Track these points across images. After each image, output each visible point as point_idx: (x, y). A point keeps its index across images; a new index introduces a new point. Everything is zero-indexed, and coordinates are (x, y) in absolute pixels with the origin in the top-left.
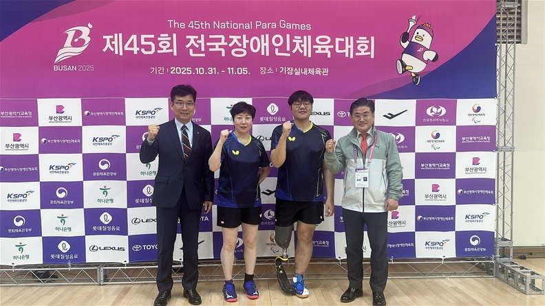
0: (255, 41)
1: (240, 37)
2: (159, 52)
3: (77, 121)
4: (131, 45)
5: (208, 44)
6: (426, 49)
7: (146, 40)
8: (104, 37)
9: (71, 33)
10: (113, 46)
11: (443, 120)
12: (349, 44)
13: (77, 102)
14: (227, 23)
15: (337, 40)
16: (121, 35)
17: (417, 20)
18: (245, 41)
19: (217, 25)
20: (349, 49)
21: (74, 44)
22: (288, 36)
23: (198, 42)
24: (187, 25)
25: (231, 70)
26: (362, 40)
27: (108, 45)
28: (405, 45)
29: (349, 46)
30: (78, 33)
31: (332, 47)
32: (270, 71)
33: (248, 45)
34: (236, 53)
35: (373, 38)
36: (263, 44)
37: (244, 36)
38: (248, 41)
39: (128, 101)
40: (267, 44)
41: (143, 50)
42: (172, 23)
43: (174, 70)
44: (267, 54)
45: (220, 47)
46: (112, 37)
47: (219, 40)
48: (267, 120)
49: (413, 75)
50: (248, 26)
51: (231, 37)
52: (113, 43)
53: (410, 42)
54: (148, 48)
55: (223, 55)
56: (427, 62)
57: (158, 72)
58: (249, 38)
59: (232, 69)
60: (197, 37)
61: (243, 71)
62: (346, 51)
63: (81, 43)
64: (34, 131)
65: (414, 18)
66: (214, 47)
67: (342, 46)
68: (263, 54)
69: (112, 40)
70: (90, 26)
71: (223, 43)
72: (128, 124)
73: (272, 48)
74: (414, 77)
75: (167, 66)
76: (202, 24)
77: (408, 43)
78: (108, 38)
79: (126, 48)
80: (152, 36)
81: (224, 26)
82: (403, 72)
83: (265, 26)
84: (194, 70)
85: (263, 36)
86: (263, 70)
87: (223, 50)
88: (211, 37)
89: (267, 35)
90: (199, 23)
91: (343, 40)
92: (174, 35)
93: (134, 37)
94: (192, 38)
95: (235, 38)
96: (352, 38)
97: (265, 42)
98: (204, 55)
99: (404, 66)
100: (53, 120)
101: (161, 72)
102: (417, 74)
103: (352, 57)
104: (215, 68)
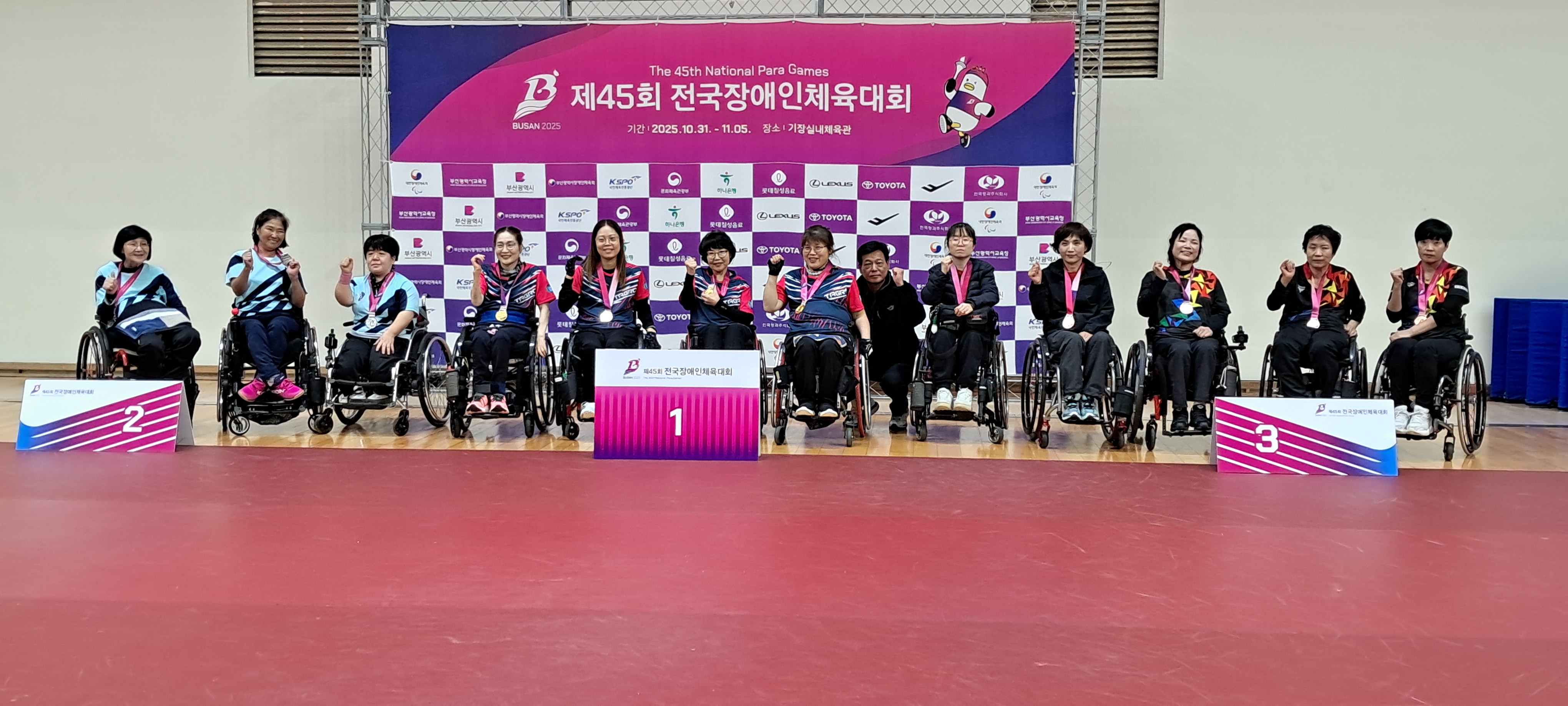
0: (757, 91)
1: (738, 86)
2: (639, 105)
3: (539, 192)
4: (605, 98)
5: (699, 95)
6: (979, 101)
7: (624, 91)
8: (573, 88)
9: (533, 82)
10: (583, 98)
11: (1001, 194)
12: (878, 94)
13: (541, 167)
14: (723, 69)
15: (863, 89)
16: (593, 85)
17: (967, 63)
18: (745, 91)
19: (710, 71)
20: (878, 101)
21: (537, 97)
22: (799, 84)
23: (687, 92)
24: (673, 73)
25: (727, 129)
26: (895, 90)
27: (578, 98)
28: (951, 95)
29: (878, 97)
30: (542, 83)
31: (855, 98)
32: (776, 129)
33: (748, 95)
34: (734, 106)
35: (908, 87)
36: (768, 95)
37: (744, 85)
38: (748, 91)
39: (601, 167)
40: (773, 95)
41: (619, 104)
42: (655, 69)
43: (657, 128)
44: (773, 108)
45: (714, 98)
46: (582, 87)
47: (712, 90)
48: (772, 192)
49: (961, 135)
50: (748, 72)
51: (727, 86)
52: (583, 95)
53: (958, 92)
54: (625, 101)
55: (717, 108)
56: (980, 118)
57: (637, 131)
58: (749, 87)
59: (728, 126)
60: (685, 87)
61: (743, 129)
62: (873, 103)
63: (544, 95)
64: (491, 202)
65: (963, 59)
66: (705, 98)
67: (869, 96)
68: (767, 107)
69: (582, 91)
70: (556, 73)
71: (717, 93)
72: (601, 195)
73: (779, 100)
74: (962, 137)
75: (648, 123)
76: (691, 70)
77: (954, 93)
78: (577, 88)
79: (600, 101)
80: (631, 86)
81: (718, 72)
82: (948, 131)
83: (770, 72)
84: (680, 128)
85: (767, 85)
86: (767, 128)
87: (717, 103)
88: (702, 86)
89: (773, 84)
90: (688, 69)
91: (869, 89)
92: (658, 85)
93: (608, 88)
94: (679, 88)
95: (732, 88)
96: (881, 87)
97: (770, 92)
98: (693, 109)
99: (949, 123)
100: (511, 190)
101: (641, 130)
102: (966, 134)
103: (881, 110)
104: (706, 126)
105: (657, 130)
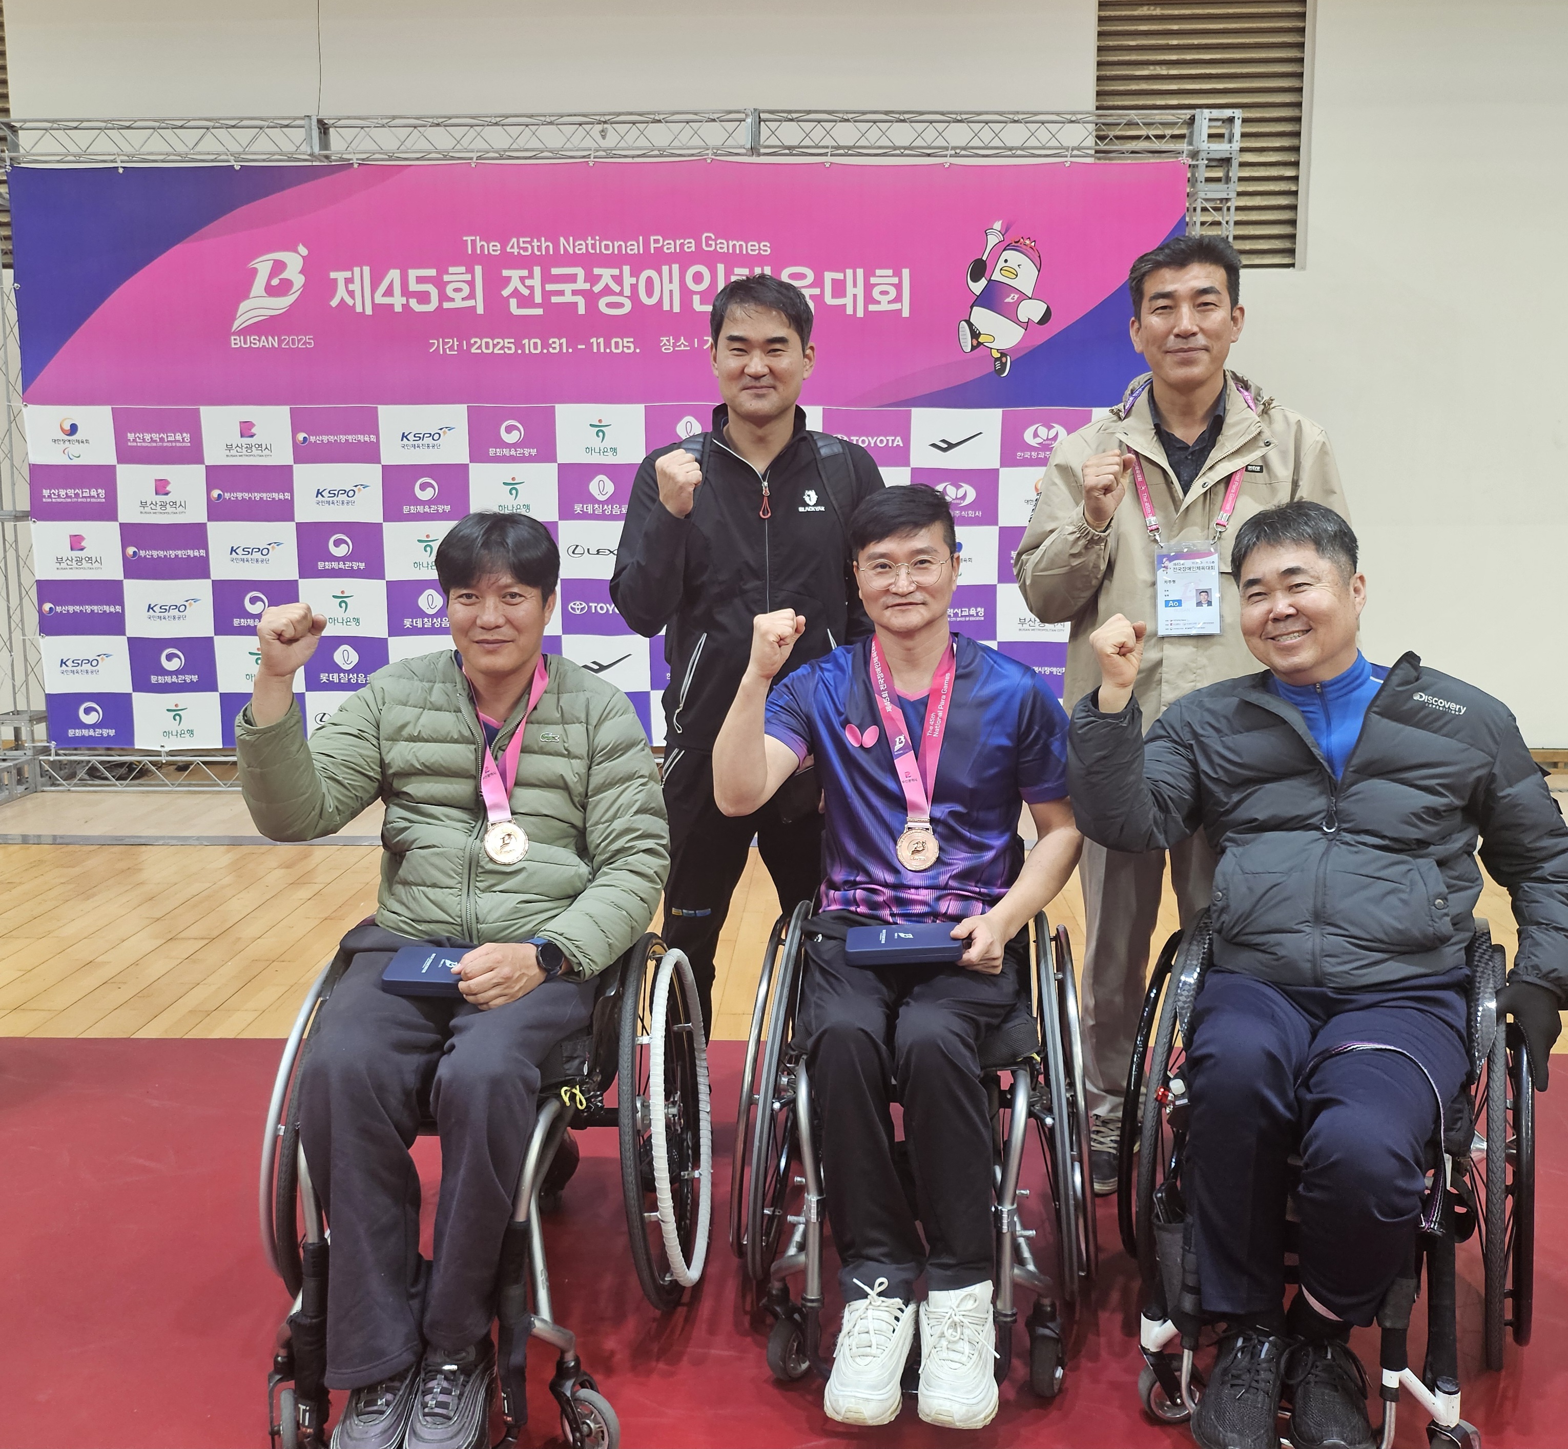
0: (649, 280)
1: (616, 272)
2: (446, 305)
4: (389, 292)
5: (549, 287)
6: (1023, 297)
7: (420, 280)
8: (333, 275)
9: (263, 266)
10: (351, 294)
12: (855, 285)
13: (282, 413)
14: (590, 241)
15: (829, 276)
16: (366, 269)
17: (1005, 232)
18: (628, 280)
19: (567, 245)
20: (855, 296)
21: (271, 291)
22: (721, 268)
23: (528, 282)
24: (503, 248)
25: (598, 344)
26: (884, 277)
27: (341, 292)
28: (978, 287)
29: (855, 289)
30: (279, 267)
31: (817, 291)
32: (683, 345)
33: (634, 288)
34: (609, 305)
35: (906, 272)
36: (667, 287)
37: (626, 269)
38: (634, 280)
39: (384, 411)
40: (676, 287)
41: (413, 303)
42: (474, 242)
43: (480, 345)
44: (677, 309)
45: (575, 293)
46: (348, 274)
47: (572, 278)
49: (996, 355)
50: (634, 248)
51: (597, 271)
52: (351, 287)
53: (990, 281)
54: (424, 298)
55: (582, 310)
56: (1027, 325)
57: (444, 350)
58: (635, 273)
59: (601, 340)
60: (525, 273)
61: (625, 345)
62: (848, 301)
63: (285, 287)
64: (197, 473)
65: (998, 225)
66: (561, 293)
67: (839, 289)
68: (666, 307)
69: (348, 281)
70: (303, 250)
71: (581, 285)
72: (386, 459)
73: (686, 294)
74: (997, 359)
75: (464, 336)
76: (536, 243)
77: (983, 282)
78: (340, 276)
79: (380, 299)
80: (432, 272)
81: (581, 247)
82: (973, 348)
83: (670, 246)
84: (519, 345)
85: (665, 269)
86: (667, 344)
87: (580, 301)
88: (555, 271)
89: (676, 267)
90: (530, 243)
91: (840, 276)
92: (478, 269)
93: (394, 275)
94: (515, 275)
95: (606, 275)
96: (860, 272)
97: (671, 282)
98: (539, 311)
99: (975, 334)
100: (233, 452)
101: (451, 348)
102: (1003, 354)
103: (860, 314)
104: (564, 341)
105: (480, 347)
